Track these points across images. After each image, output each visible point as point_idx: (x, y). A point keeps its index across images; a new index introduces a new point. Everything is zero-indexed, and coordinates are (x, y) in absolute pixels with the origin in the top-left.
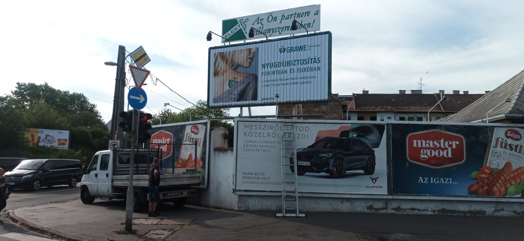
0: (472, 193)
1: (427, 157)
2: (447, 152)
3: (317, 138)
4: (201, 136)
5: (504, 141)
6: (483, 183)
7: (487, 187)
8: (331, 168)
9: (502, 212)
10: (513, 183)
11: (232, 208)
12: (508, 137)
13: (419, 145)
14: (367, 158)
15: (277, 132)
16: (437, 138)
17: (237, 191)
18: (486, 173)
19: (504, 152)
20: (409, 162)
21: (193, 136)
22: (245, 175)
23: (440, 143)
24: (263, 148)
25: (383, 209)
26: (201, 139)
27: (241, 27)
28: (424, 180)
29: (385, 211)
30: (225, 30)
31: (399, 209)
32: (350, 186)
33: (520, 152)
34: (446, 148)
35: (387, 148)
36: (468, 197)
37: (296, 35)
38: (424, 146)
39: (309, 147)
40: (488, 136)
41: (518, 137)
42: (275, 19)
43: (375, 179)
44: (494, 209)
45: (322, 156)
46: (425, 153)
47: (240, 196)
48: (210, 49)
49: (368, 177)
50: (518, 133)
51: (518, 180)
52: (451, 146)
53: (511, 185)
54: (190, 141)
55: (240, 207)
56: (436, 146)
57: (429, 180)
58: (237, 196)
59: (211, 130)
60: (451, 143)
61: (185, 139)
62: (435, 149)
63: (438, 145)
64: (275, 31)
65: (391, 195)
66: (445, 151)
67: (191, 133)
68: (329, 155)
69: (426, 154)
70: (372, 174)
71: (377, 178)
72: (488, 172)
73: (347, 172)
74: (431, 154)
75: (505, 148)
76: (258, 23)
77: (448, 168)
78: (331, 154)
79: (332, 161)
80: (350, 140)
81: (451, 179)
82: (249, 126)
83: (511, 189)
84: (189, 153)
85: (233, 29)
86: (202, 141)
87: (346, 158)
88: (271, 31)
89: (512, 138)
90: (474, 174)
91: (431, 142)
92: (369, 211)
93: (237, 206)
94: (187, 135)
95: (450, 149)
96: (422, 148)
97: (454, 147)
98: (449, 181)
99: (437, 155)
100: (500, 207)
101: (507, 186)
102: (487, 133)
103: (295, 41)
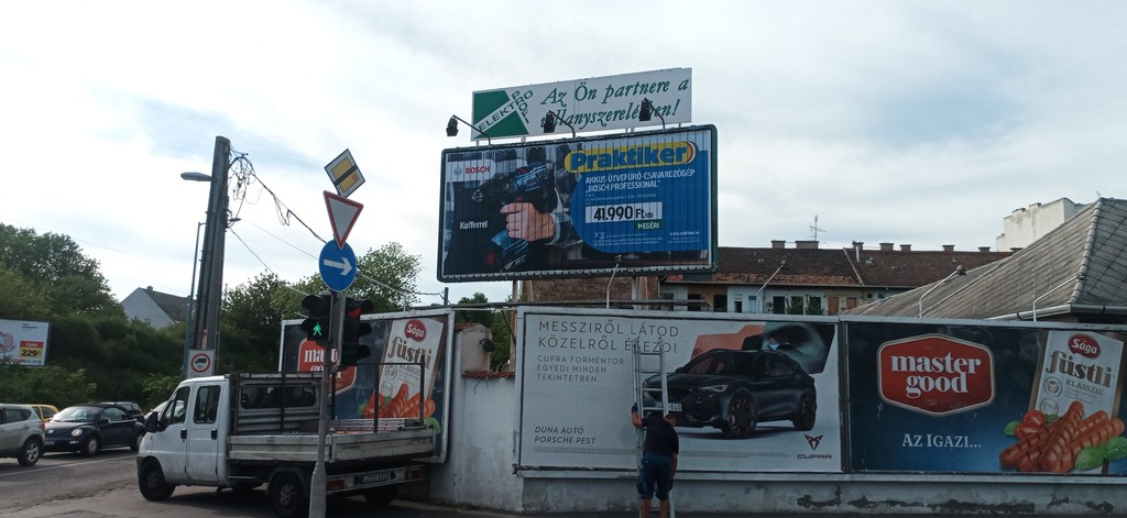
0: (1009, 466)
1: (918, 392)
2: (959, 381)
3: (695, 352)
4: (431, 344)
5: (1067, 359)
6: (1030, 445)
7: (1037, 455)
8: (725, 416)
9: (1065, 505)
10: (1087, 444)
11: (508, 508)
12: (1074, 351)
13: (904, 368)
14: (799, 393)
15: (609, 339)
16: (937, 351)
17: (522, 469)
18: (1033, 425)
19: (1068, 382)
20: (885, 404)
21: (411, 343)
22: (540, 434)
23: (944, 363)
24: (579, 374)
25: (831, 503)
26: (430, 351)
27: (516, 108)
28: (914, 441)
29: (834, 508)
30: (479, 114)
31: (862, 502)
32: (763, 455)
33: (1098, 381)
34: (956, 374)
35: (840, 374)
36: (1000, 474)
37: (637, 130)
38: (912, 369)
39: (678, 371)
40: (1037, 349)
41: (1093, 350)
42: (593, 94)
43: (815, 439)
44: (1049, 500)
45: (707, 391)
46: (915, 383)
47: (527, 480)
48: (445, 152)
49: (802, 434)
50: (1093, 343)
51: (1095, 439)
52: (965, 368)
53: (1082, 448)
54: (403, 357)
55: (529, 505)
56: (937, 369)
57: (924, 440)
58: (521, 481)
59: (456, 331)
60: (965, 363)
61: (389, 351)
62: (934, 375)
63: (941, 368)
64: (591, 119)
65: (849, 473)
66: (955, 380)
67: (404, 338)
68: (721, 388)
69: (918, 386)
70: (810, 429)
71: (820, 438)
72: (1039, 423)
73: (758, 424)
74: (927, 387)
75: (1070, 372)
76: (554, 102)
77: (961, 415)
78: (725, 387)
79: (727, 402)
80: (763, 356)
81: (966, 438)
82: (550, 324)
83: (1084, 457)
84: (401, 383)
85: (498, 111)
86: (434, 355)
87: (756, 396)
88: (584, 119)
89: (1082, 353)
90: (1012, 427)
91: (927, 361)
92: (802, 509)
93: (521, 503)
94: (395, 342)
95: (963, 375)
96: (908, 373)
97: (972, 370)
98: (963, 441)
99: (939, 388)
100: (1061, 495)
101: (1075, 452)
102: (1035, 342)
103: (638, 142)
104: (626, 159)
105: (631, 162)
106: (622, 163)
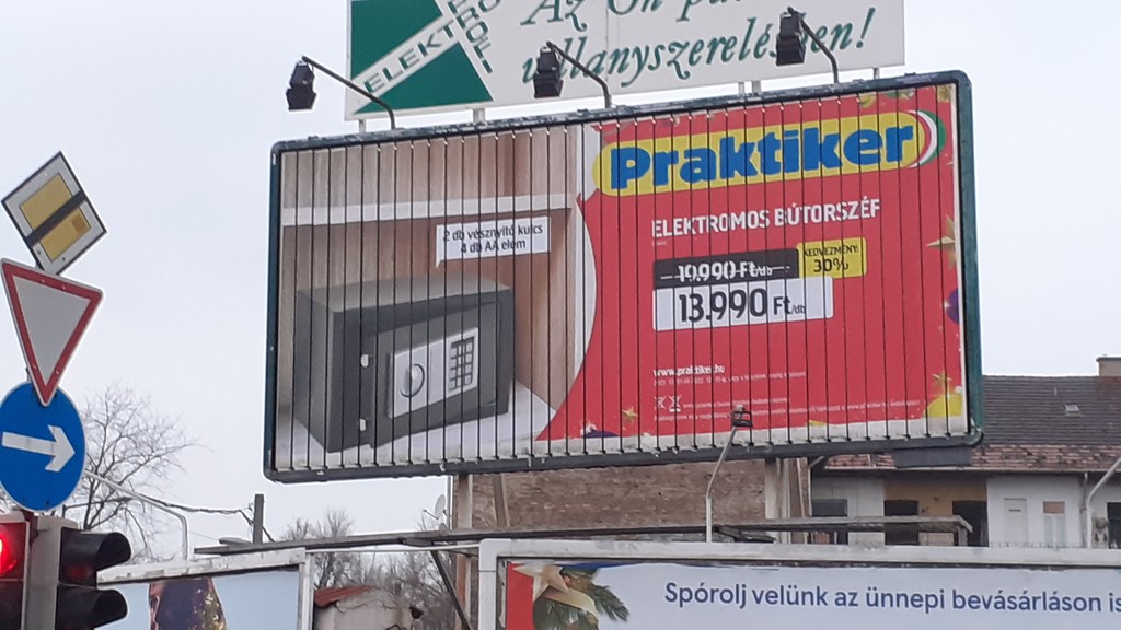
27: (459, 35)
30: (365, 50)
48: (281, 150)
64: (652, 60)
76: (556, 18)
85: (412, 44)
88: (633, 62)
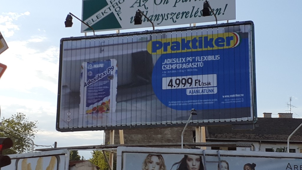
27: (113, 10)
48: (63, 40)
64: (166, 17)
88: (161, 18)
103: (199, 33)
104: (190, 45)
105: (194, 47)
106: (189, 48)
